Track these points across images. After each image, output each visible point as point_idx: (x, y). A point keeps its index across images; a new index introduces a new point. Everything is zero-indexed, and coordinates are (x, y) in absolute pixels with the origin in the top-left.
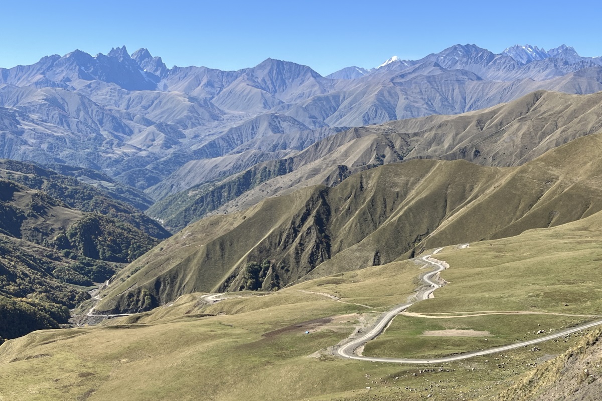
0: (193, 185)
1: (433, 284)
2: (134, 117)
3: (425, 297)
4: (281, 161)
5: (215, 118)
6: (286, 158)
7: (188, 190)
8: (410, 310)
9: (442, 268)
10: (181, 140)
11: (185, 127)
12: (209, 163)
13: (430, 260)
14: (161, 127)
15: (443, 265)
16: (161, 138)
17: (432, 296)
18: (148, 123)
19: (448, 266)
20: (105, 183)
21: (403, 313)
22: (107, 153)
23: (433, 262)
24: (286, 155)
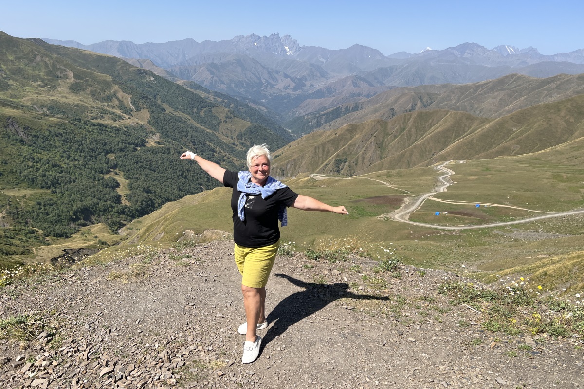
0: (307, 113)
1: (446, 183)
2: (279, 73)
3: (442, 191)
4: (356, 103)
5: (322, 76)
6: (360, 101)
7: (305, 115)
8: (434, 196)
9: (450, 174)
10: (303, 87)
11: (306, 80)
12: (317, 101)
13: (443, 168)
14: (293, 80)
15: (451, 172)
16: (293, 85)
17: (446, 190)
18: (286, 76)
19: (454, 173)
20: (262, 108)
21: (430, 198)
22: (264, 91)
23: (445, 170)
24: (360, 100)
